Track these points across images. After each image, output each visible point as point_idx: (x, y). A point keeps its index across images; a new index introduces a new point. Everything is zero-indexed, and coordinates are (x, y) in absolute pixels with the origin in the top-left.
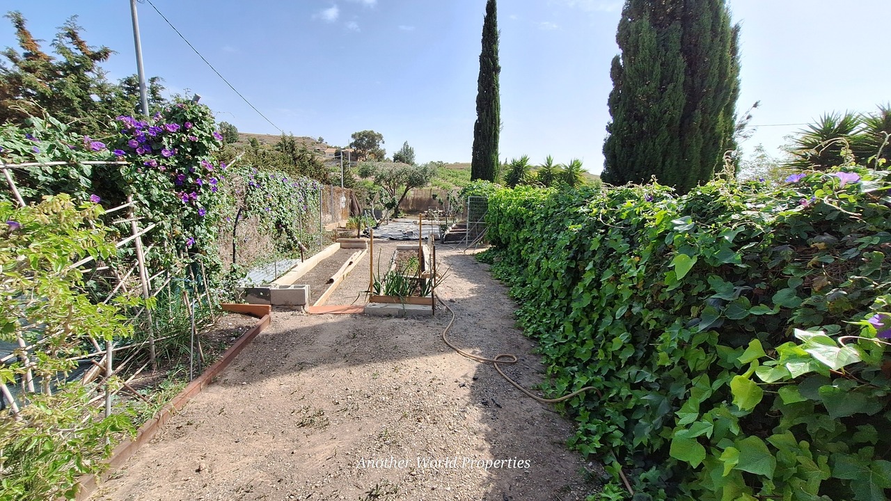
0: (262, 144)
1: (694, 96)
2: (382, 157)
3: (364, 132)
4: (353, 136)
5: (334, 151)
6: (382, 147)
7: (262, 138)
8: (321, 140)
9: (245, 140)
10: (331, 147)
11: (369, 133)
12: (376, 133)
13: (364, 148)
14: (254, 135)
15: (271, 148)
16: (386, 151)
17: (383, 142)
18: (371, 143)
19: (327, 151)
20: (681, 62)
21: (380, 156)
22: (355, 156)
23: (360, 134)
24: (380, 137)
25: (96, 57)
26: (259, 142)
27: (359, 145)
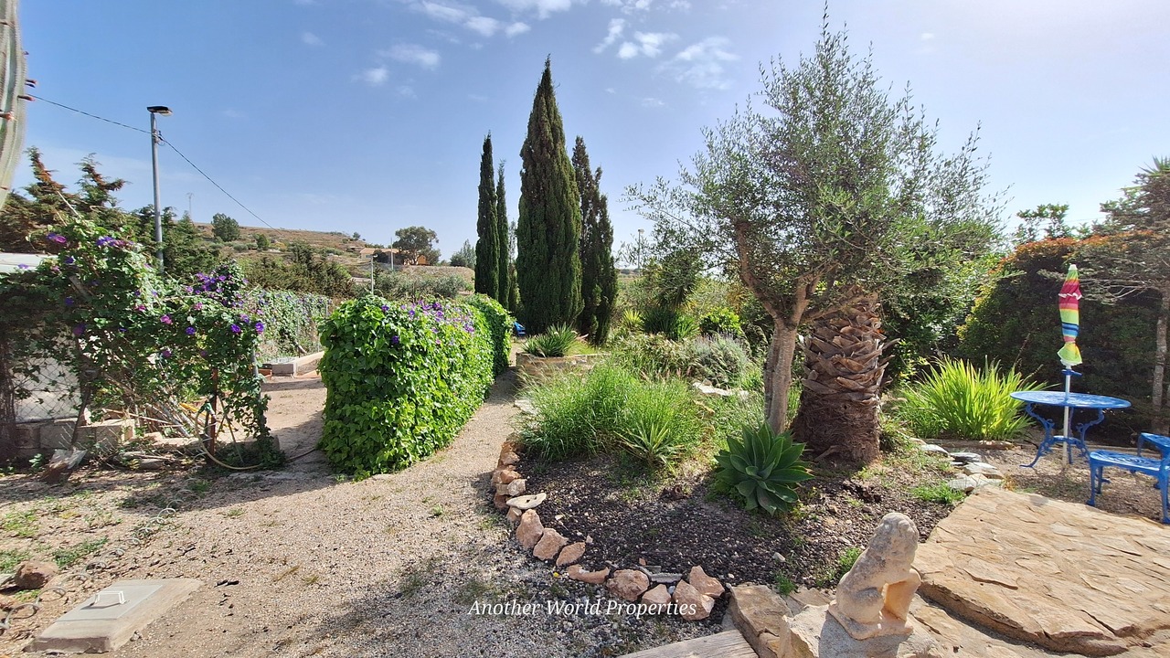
0: (273, 242)
1: (552, 247)
2: (436, 259)
3: (411, 229)
4: (398, 234)
5: (372, 251)
6: (435, 247)
7: (274, 234)
8: (357, 236)
9: (248, 235)
10: (370, 246)
11: (418, 230)
12: (427, 230)
13: (412, 248)
14: (262, 229)
15: (285, 248)
16: (441, 252)
17: (437, 241)
18: (420, 242)
19: (365, 251)
20: (542, 227)
21: (432, 259)
22: (400, 259)
23: (406, 231)
24: (433, 234)
25: (112, 186)
26: (268, 239)
27: (405, 244)
